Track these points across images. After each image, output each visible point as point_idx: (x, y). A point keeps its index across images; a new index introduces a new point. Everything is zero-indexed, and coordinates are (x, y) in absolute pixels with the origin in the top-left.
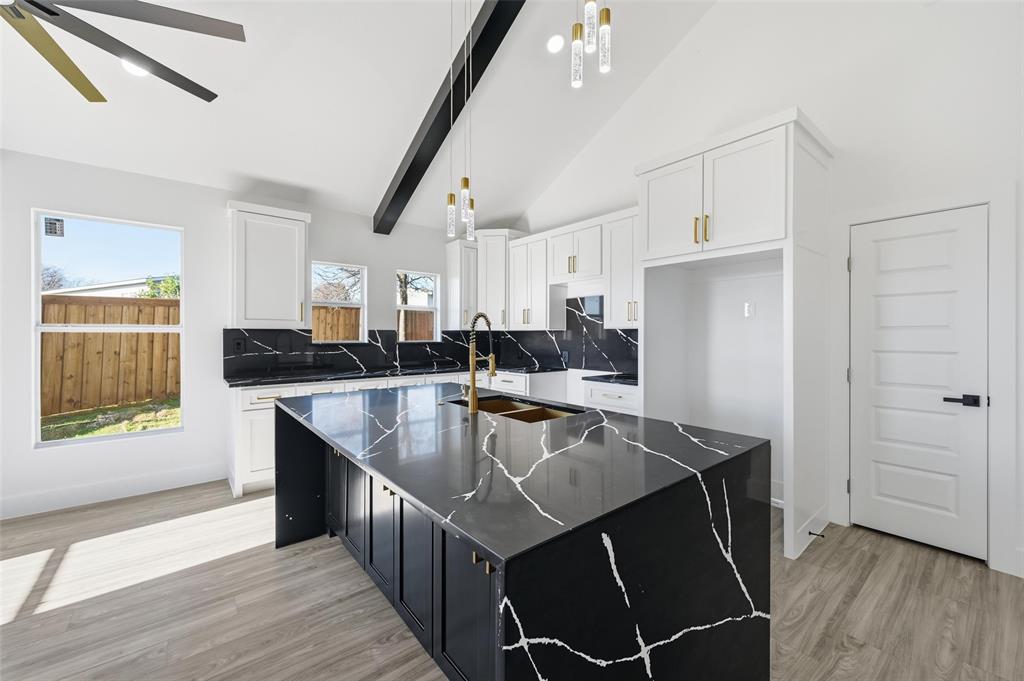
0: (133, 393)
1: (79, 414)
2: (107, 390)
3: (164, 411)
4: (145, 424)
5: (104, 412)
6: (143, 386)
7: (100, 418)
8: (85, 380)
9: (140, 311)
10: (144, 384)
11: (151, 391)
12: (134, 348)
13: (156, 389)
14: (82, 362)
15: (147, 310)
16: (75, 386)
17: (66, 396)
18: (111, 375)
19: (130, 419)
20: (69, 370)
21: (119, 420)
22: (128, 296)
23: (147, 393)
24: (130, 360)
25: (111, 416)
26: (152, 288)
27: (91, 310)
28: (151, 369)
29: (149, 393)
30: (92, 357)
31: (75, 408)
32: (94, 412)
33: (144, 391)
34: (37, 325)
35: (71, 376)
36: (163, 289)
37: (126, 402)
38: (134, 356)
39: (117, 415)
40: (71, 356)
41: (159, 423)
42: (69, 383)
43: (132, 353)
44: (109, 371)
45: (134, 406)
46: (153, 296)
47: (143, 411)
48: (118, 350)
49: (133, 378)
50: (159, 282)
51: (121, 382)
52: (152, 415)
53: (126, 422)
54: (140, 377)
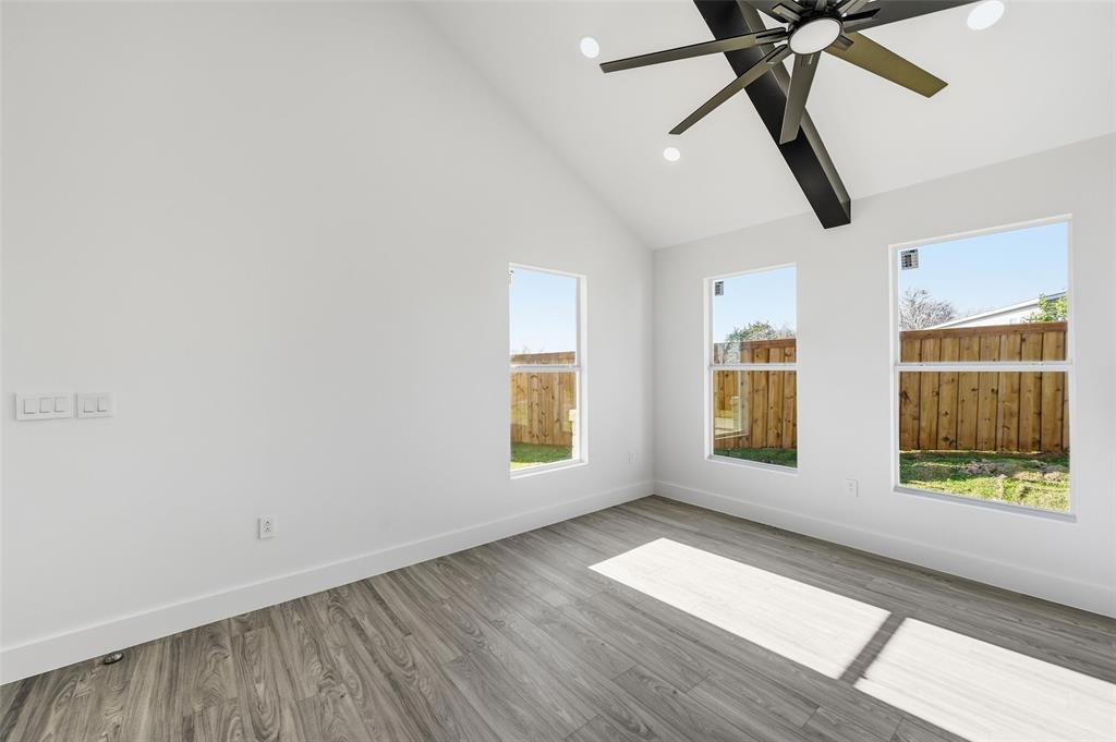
0: (1015, 441)
1: (955, 455)
2: (984, 434)
3: (1055, 474)
4: (1028, 485)
5: (978, 458)
6: (1029, 435)
7: (974, 466)
8: (959, 419)
9: (1023, 340)
10: (1030, 430)
11: (1040, 442)
12: (1016, 387)
13: (1046, 440)
14: (958, 400)
15: (1032, 338)
16: (950, 423)
17: (942, 434)
18: (988, 416)
19: (1010, 475)
20: (944, 408)
21: (994, 473)
22: (1018, 322)
23: (1034, 443)
24: (1011, 401)
25: (988, 465)
26: (1046, 310)
27: (965, 342)
28: (1040, 414)
29: (1038, 444)
30: (966, 394)
31: (950, 447)
32: (969, 455)
33: (1030, 440)
34: (895, 364)
35: (947, 414)
36: (1060, 309)
37: (1006, 451)
38: (1016, 395)
39: (993, 465)
40: (946, 391)
41: (1047, 488)
42: (944, 420)
43: (1013, 392)
44: (986, 409)
45: (1014, 457)
46: (1047, 319)
47: (1025, 468)
48: (995, 388)
49: (1015, 420)
50: (1055, 300)
51: (1000, 425)
52: (1037, 475)
53: (1003, 476)
54: (1024, 423)
